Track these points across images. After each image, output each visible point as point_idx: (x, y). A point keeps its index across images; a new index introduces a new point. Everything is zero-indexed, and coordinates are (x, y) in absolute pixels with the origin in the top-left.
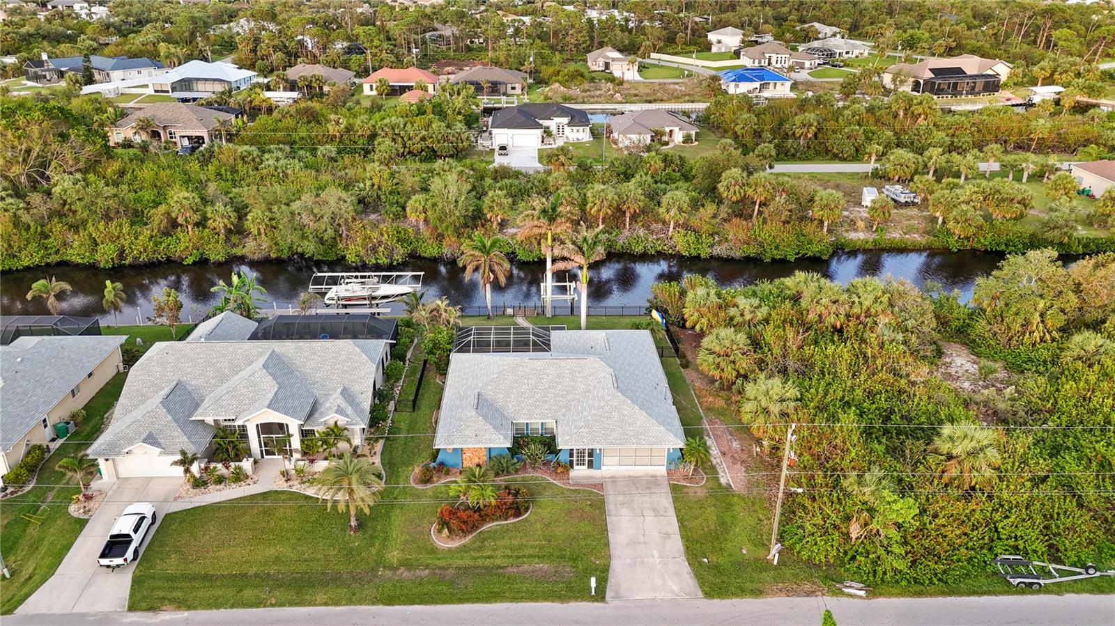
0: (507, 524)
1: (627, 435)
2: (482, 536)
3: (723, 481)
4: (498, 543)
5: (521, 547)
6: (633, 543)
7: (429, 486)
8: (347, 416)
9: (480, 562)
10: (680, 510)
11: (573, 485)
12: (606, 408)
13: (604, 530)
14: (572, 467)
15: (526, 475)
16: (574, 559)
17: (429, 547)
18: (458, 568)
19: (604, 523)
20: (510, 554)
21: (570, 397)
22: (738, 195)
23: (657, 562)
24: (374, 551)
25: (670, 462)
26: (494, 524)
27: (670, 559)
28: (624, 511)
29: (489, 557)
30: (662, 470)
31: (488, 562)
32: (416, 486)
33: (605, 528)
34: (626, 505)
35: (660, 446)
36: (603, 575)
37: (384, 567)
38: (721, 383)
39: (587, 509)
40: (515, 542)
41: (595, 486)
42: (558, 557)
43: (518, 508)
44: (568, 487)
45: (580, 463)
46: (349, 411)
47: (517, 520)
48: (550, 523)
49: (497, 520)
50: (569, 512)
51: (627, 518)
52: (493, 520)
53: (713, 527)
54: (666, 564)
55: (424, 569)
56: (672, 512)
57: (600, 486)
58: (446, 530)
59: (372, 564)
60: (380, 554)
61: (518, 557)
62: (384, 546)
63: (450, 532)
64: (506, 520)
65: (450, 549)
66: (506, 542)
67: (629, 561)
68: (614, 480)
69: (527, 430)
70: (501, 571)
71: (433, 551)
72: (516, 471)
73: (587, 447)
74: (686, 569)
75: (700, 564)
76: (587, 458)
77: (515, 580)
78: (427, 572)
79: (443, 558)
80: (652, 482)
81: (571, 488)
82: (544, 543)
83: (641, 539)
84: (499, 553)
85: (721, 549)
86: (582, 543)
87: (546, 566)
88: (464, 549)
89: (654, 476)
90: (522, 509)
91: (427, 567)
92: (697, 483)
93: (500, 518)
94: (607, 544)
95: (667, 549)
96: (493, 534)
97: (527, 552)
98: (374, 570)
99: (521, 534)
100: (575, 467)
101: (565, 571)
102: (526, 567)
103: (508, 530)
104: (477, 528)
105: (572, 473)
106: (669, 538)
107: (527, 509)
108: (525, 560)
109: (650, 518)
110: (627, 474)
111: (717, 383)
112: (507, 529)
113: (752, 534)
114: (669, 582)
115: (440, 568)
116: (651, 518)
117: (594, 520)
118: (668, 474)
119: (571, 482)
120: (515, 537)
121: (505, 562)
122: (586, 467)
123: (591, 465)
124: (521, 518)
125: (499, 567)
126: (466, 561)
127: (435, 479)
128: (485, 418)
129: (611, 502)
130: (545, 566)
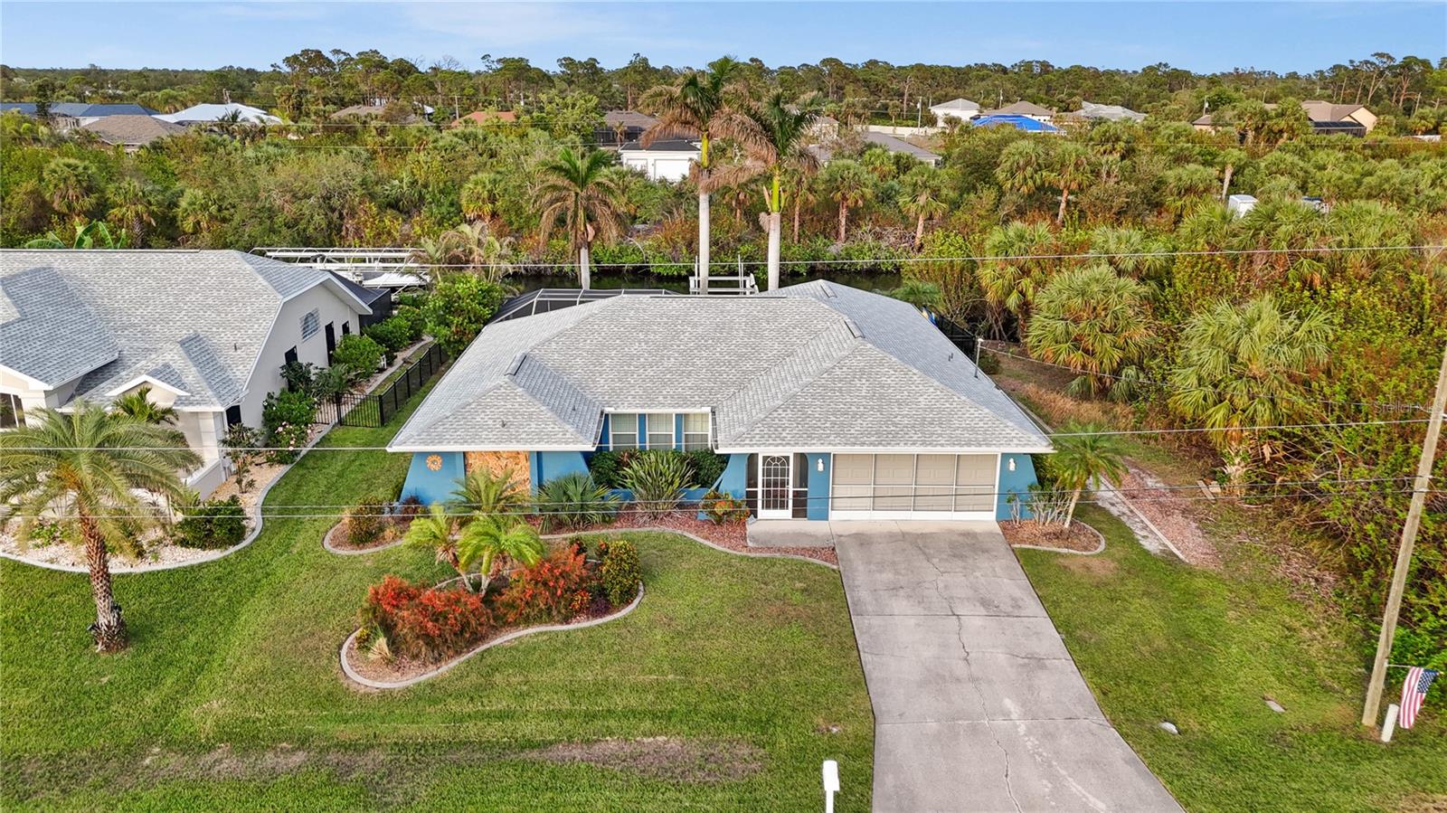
0: (568, 634)
1: (895, 425)
2: (489, 660)
3: (1151, 545)
4: (533, 676)
5: (599, 690)
6: (936, 679)
7: (369, 550)
8: (181, 386)
9: (471, 730)
10: (1056, 604)
11: (756, 549)
12: (838, 371)
13: (848, 646)
14: (755, 514)
15: (635, 530)
16: (763, 724)
17: (324, 686)
18: (401, 747)
19: (847, 631)
20: (567, 706)
21: (749, 366)
22: (1030, 183)
23: (1022, 729)
24: (151, 699)
25: (1007, 497)
26: (531, 631)
27: (1060, 722)
28: (900, 605)
29: (502, 716)
30: (985, 520)
31: (494, 731)
32: (333, 550)
33: (850, 643)
34: (902, 592)
35: (984, 450)
36: (858, 765)
37: (168, 744)
38: (1083, 383)
39: (798, 597)
40: (586, 676)
41: (814, 552)
42: (714, 716)
43: (603, 592)
44: (744, 553)
45: (775, 501)
46: (191, 375)
47: (599, 621)
48: (694, 628)
49: (538, 619)
50: (747, 607)
51: (912, 621)
52: (528, 621)
53: (1160, 643)
54: (1049, 736)
55: (293, 751)
56: (1033, 607)
57: (831, 552)
58: (382, 641)
59: (131, 734)
60: (168, 709)
61: (590, 717)
62: (188, 685)
63: (394, 644)
64: (566, 620)
65: (385, 695)
66: (559, 675)
67: (932, 726)
68: (863, 540)
69: (642, 440)
70: (535, 754)
71: (334, 698)
72: (607, 521)
73: (789, 451)
74: (1117, 750)
75: (1159, 736)
76: (791, 489)
77: (573, 779)
78: (300, 757)
79: (354, 718)
80: (965, 546)
81: (752, 555)
82: (670, 677)
83: (960, 669)
84: (533, 704)
85: (1205, 699)
86: (786, 678)
87: (674, 743)
88: (431, 694)
89: (966, 534)
90: (614, 597)
91: (303, 742)
92: (1086, 549)
93: (547, 615)
94: (861, 682)
95: (1044, 695)
96: (520, 658)
97: (619, 702)
98: (134, 751)
99: (606, 655)
100: (762, 513)
101: (734, 757)
102: (612, 744)
103: (567, 644)
104: (477, 639)
105: (752, 527)
106: (1043, 667)
107: (628, 596)
108: (612, 723)
109: (975, 621)
110: (895, 528)
111: (1075, 383)
112: (568, 641)
113: (1284, 662)
114: (1075, 787)
115: (345, 747)
116: (978, 622)
117: (817, 622)
118: (1004, 529)
119: (750, 544)
120: (590, 662)
121: (549, 729)
122: (788, 513)
123: (800, 510)
124: (608, 618)
125: (530, 745)
126: (433, 727)
127: (388, 533)
128: (532, 392)
129: (862, 583)
130: (670, 742)
